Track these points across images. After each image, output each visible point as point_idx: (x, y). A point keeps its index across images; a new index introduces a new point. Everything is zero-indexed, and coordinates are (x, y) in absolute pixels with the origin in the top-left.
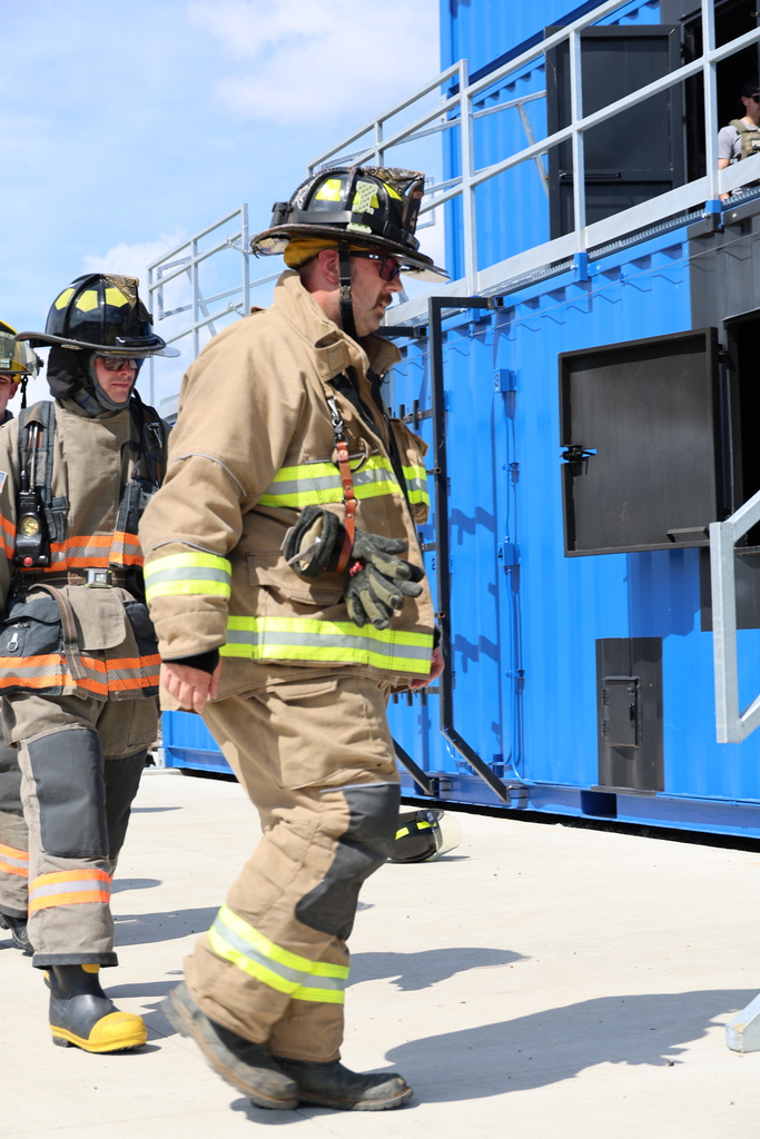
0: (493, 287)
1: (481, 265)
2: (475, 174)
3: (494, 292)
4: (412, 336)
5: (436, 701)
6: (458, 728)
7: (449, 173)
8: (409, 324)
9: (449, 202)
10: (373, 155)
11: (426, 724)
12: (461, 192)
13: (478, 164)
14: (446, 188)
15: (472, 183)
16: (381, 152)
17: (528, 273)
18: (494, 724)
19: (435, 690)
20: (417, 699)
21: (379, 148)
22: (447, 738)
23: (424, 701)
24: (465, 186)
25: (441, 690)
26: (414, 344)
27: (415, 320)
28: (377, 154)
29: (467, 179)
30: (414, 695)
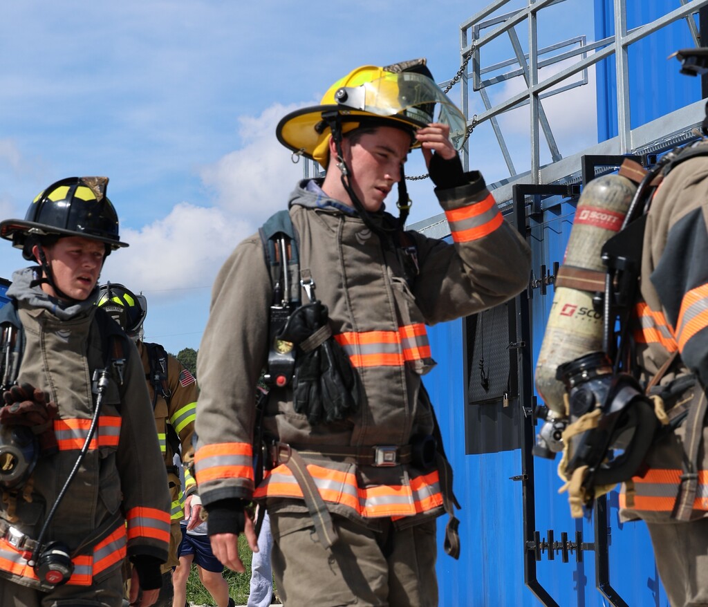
0: (647, 145)
1: (634, 123)
2: (627, 34)
3: (647, 150)
4: (565, 195)
5: (591, 557)
6: (614, 584)
7: (601, 33)
8: (562, 183)
9: (601, 62)
10: (526, 16)
11: (581, 579)
12: (614, 52)
13: (629, 25)
14: (597, 47)
15: (624, 42)
16: (534, 13)
17: (681, 131)
18: (650, 580)
19: (590, 547)
20: (573, 556)
21: (532, 9)
22: (603, 594)
23: (580, 558)
24: (617, 46)
25: (597, 546)
26: (568, 202)
27: (568, 178)
28: (530, 15)
29: (620, 39)
30: (569, 551)
